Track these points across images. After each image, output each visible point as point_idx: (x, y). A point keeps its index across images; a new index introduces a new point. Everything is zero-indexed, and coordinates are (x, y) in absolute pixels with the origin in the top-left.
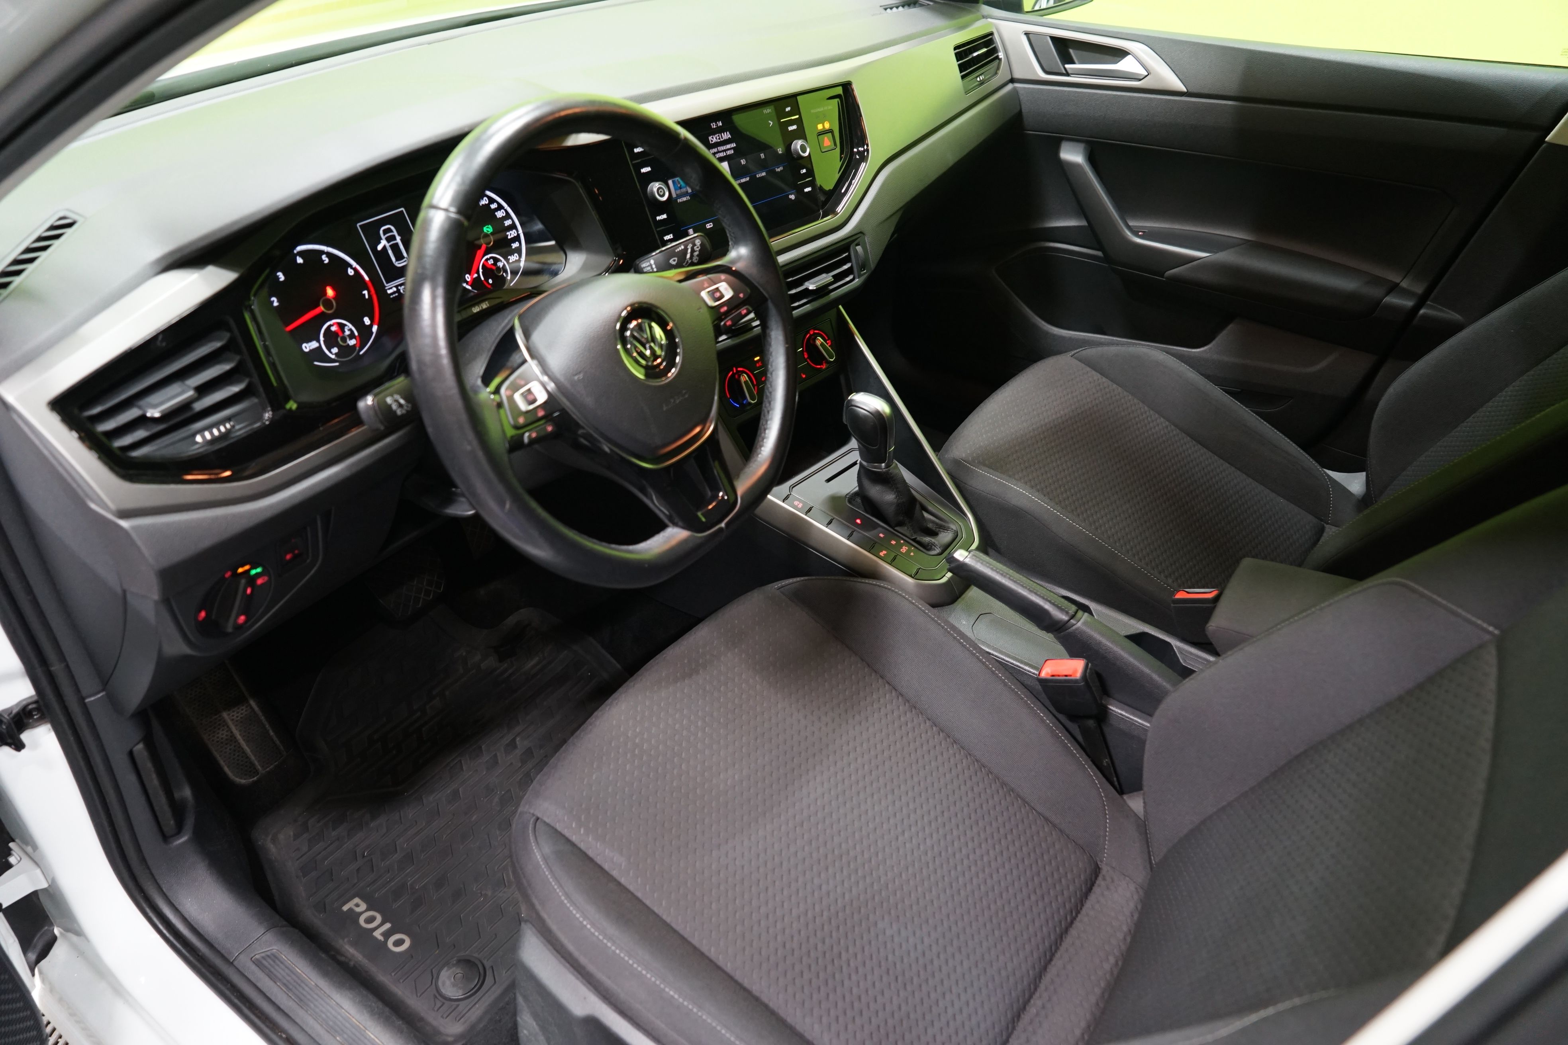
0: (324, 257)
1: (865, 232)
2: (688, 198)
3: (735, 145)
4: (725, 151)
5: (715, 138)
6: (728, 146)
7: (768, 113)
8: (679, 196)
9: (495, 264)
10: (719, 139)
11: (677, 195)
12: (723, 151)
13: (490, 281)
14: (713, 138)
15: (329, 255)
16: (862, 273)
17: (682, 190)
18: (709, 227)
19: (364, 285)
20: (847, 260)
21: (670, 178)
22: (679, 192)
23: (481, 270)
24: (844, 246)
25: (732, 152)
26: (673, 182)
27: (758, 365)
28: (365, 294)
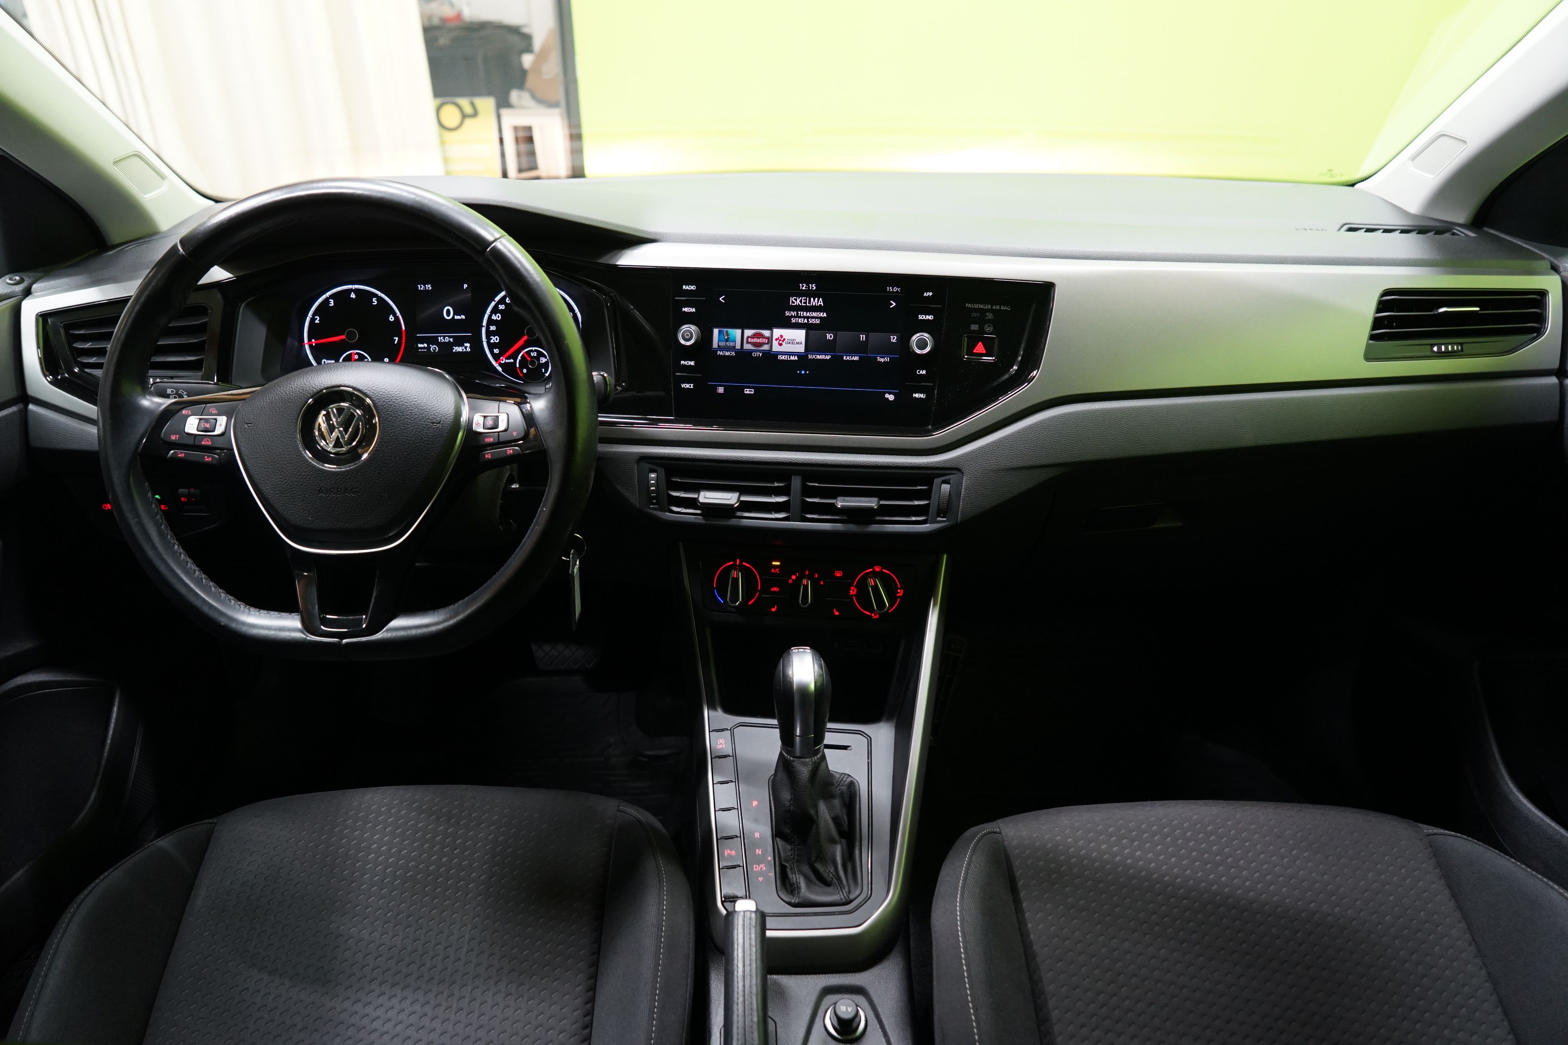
0: (374, 300)
1: (965, 471)
2: (733, 354)
3: (825, 315)
4: (808, 318)
5: (798, 301)
6: (815, 314)
7: (893, 292)
8: (720, 348)
9: (538, 358)
10: (805, 303)
11: (719, 346)
12: (804, 317)
13: (525, 371)
14: (796, 300)
15: (380, 299)
16: (939, 519)
17: (727, 343)
18: (748, 392)
19: (399, 333)
20: (926, 495)
21: (717, 327)
22: (722, 344)
23: (519, 358)
24: (928, 475)
25: (818, 321)
26: (720, 332)
27: (773, 571)
28: (395, 339)
